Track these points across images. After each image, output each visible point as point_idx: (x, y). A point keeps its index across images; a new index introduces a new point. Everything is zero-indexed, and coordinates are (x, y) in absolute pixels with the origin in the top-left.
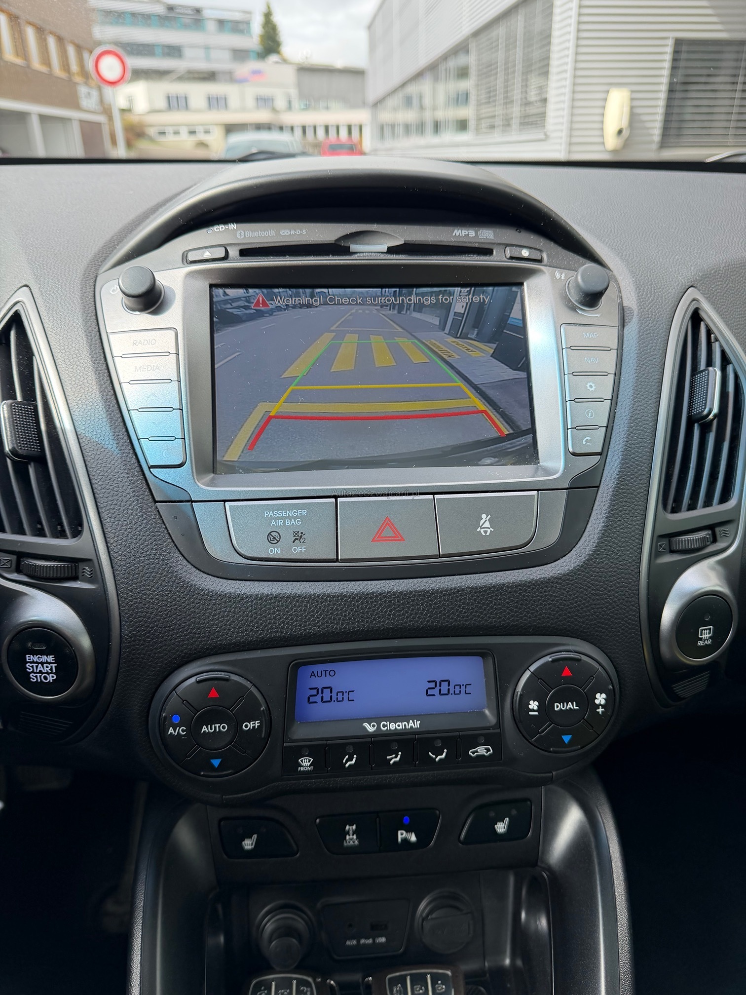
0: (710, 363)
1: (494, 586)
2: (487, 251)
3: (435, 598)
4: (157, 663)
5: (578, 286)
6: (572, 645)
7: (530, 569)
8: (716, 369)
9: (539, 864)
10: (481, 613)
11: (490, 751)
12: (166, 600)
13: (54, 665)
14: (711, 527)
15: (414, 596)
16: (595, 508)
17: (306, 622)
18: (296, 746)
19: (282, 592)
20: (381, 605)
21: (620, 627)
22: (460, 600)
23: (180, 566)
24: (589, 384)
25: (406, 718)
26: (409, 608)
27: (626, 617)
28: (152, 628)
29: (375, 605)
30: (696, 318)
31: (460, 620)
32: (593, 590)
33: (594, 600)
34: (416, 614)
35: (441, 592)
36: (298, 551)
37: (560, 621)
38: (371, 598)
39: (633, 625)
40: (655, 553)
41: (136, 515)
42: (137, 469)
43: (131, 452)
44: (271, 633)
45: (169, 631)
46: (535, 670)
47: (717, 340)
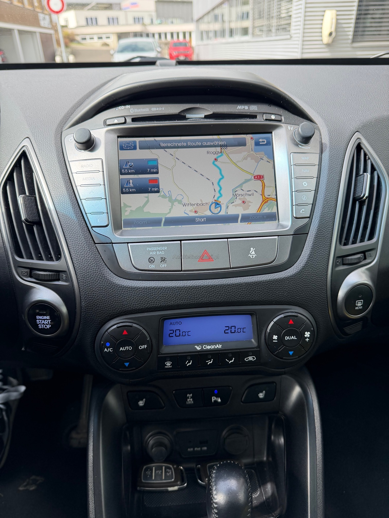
0: (365, 171)
1: (257, 282)
2: (253, 116)
3: (228, 288)
4: (98, 319)
5: (299, 133)
6: (294, 309)
7: (274, 274)
8: (368, 174)
9: (280, 412)
10: (250, 295)
11: (255, 359)
12: (102, 290)
13: (50, 321)
14: (364, 252)
15: (218, 287)
16: (306, 244)
17: (167, 300)
18: (163, 357)
19: (156, 286)
20: (203, 291)
21: (317, 301)
22: (240, 289)
23: (108, 274)
24: (304, 183)
25: (215, 344)
26: (216, 293)
27: (320, 296)
28: (96, 302)
29: (200, 292)
30: (359, 148)
31: (240, 299)
32: (304, 283)
33: (304, 288)
34: (219, 295)
35: (231, 285)
36: (163, 266)
37: (288, 298)
38: (198, 288)
39: (324, 299)
40: (335, 265)
41: (86, 250)
42: (86, 228)
43: (83, 220)
44: (151, 305)
45: (103, 304)
46: (276, 321)
47: (369, 159)
